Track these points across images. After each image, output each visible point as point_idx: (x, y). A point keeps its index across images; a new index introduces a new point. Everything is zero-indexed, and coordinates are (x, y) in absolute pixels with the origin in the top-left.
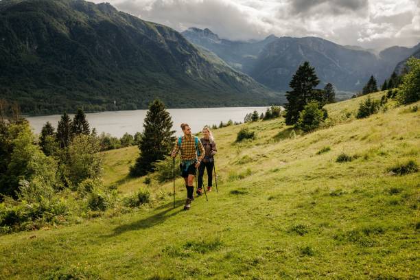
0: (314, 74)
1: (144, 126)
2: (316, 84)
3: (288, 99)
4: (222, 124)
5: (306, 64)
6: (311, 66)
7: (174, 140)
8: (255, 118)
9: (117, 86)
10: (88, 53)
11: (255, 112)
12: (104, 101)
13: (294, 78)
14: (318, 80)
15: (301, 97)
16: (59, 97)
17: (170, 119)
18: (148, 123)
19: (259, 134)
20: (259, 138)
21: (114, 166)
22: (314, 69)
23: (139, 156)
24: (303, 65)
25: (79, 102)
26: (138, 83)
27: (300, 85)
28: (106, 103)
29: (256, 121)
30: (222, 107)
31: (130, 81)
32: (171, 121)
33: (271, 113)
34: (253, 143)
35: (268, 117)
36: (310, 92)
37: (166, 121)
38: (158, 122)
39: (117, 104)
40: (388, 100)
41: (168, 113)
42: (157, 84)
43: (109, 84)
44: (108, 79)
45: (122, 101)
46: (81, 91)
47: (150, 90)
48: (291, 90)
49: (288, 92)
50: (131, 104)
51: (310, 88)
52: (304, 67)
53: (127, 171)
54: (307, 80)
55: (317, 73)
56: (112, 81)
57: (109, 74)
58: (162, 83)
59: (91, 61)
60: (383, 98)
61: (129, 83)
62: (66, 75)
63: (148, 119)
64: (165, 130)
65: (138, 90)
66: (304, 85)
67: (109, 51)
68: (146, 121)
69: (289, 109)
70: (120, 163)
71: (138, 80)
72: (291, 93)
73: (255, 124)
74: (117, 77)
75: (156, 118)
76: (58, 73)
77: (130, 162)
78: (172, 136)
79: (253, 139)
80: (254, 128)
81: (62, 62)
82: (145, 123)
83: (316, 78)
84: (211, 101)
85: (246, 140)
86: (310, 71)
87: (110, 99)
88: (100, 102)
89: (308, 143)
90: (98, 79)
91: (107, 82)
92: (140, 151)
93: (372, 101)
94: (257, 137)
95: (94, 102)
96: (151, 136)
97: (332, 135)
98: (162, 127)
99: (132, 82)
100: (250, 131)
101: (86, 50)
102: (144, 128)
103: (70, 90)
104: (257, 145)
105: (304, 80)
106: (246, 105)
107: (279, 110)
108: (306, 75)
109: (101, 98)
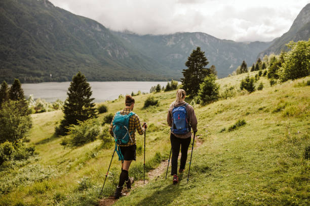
0: (204, 57)
1: (68, 94)
2: (206, 64)
3: (185, 75)
4: (133, 94)
5: (198, 49)
6: (202, 50)
7: (93, 106)
8: (158, 89)
9: (53, 63)
10: (30, 37)
11: (158, 85)
12: (42, 74)
13: (189, 59)
14: (207, 61)
15: (195, 74)
16: (5, 70)
17: (90, 89)
18: (71, 92)
19: (161, 102)
20: (162, 106)
21: (44, 126)
22: (204, 53)
23: (63, 119)
24: (196, 50)
25: (22, 75)
26: (70, 61)
27: (194, 65)
28: (43, 76)
29: (159, 92)
30: (133, 81)
31: (63, 59)
32: (91, 90)
33: (171, 86)
34: (157, 109)
35: (168, 89)
36: (201, 71)
37: (86, 91)
38: (79, 91)
39: (52, 77)
40: (260, 78)
41: (88, 84)
42: (85, 62)
43: (46, 61)
44: (46, 58)
45: (56, 75)
46: (24, 66)
47: (78, 67)
48: (187, 68)
49: (184, 70)
50: (64, 77)
51: (201, 67)
52: (197, 51)
53: (53, 131)
54: (199, 62)
55: (206, 56)
56: (49, 59)
57: (47, 53)
58: (89, 62)
59: (32, 43)
60: (256, 76)
61: (62, 61)
62: (13, 53)
63: (71, 88)
64: (86, 98)
65: (69, 67)
66: (197, 65)
67: (47, 36)
68: (69, 90)
69: (185, 83)
70: (49, 123)
71: (69, 59)
72: (187, 70)
73: (158, 94)
74: (53, 56)
75: (78, 88)
76: (5, 52)
77: (57, 123)
78: (91, 103)
79: (157, 106)
80: (157, 97)
81: (9, 43)
82: (69, 92)
83: (206, 60)
84: (125, 76)
85: (151, 107)
86: (201, 55)
87: (47, 73)
88: (39, 75)
89: (213, 113)
90: (38, 57)
91: (45, 60)
92: (64, 115)
93: (250, 78)
94: (160, 104)
95: (34, 75)
96: (73, 102)
97: (237, 106)
98: (83, 95)
99: (65, 60)
100: (155, 99)
101: (29, 35)
102: (68, 96)
103: (15, 65)
104: (161, 111)
105: (196, 61)
106: (151, 80)
107: (177, 84)
108: (199, 57)
109: (39, 71)
